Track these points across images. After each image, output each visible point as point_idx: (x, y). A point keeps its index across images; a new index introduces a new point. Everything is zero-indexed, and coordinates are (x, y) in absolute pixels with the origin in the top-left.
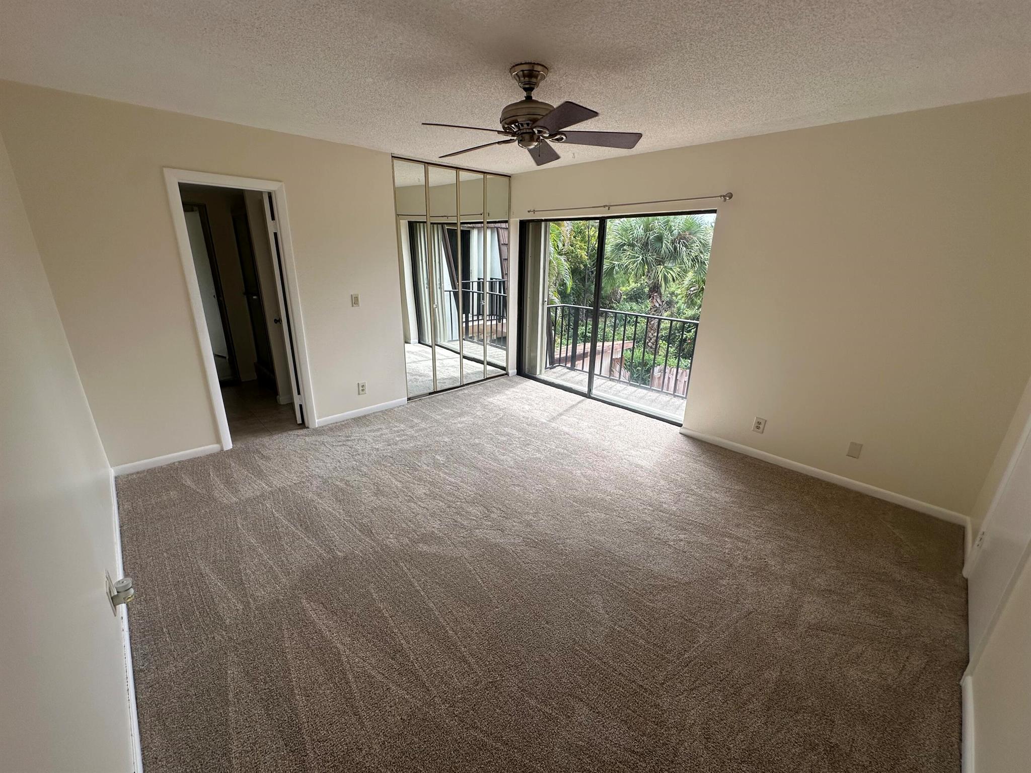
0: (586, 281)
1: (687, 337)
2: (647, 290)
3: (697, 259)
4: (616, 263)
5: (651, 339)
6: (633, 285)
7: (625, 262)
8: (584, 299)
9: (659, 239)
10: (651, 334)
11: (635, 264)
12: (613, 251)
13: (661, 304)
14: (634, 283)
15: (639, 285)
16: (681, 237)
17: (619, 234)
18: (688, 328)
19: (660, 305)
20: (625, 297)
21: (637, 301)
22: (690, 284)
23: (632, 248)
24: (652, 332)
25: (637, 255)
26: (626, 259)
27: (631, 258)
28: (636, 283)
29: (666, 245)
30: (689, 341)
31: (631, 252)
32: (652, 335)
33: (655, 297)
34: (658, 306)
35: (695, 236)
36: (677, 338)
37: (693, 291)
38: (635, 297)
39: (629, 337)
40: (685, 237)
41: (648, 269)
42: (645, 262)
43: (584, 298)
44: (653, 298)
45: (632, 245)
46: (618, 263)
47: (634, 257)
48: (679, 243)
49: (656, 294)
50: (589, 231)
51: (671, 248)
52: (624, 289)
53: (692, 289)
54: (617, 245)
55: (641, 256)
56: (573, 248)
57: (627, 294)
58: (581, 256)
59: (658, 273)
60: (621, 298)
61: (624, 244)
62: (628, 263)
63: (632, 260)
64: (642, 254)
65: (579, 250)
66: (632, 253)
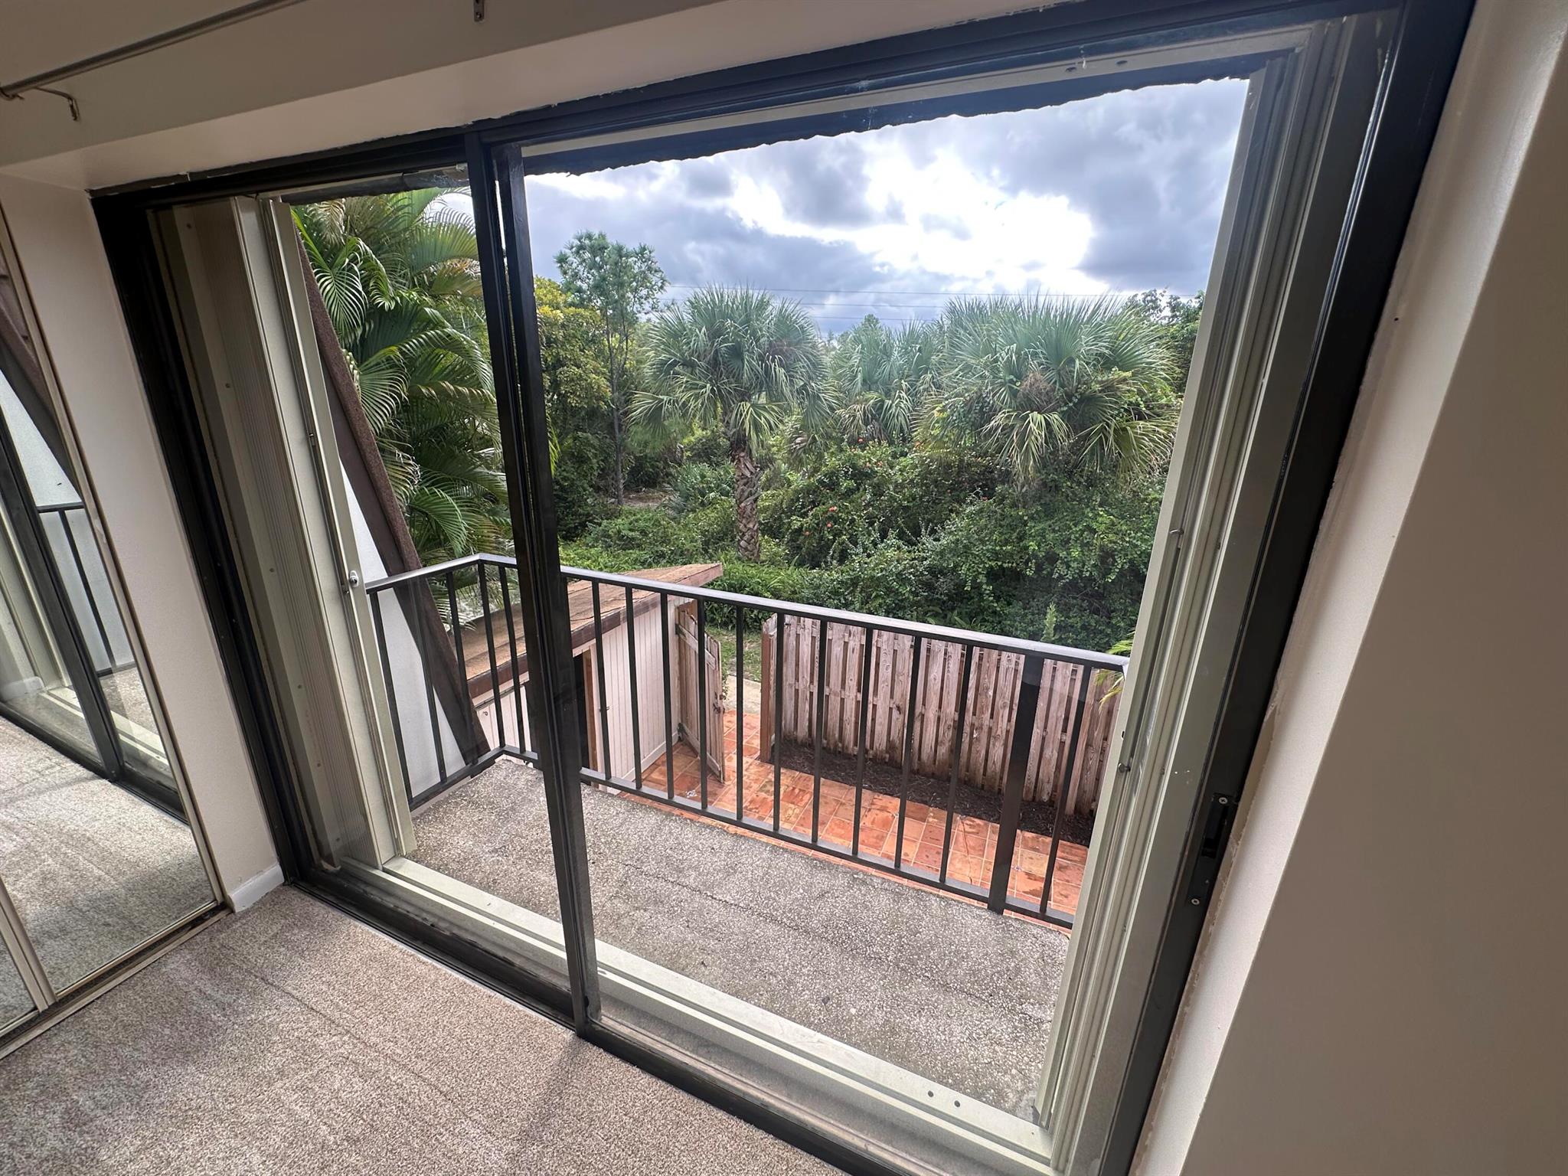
0: (617, 431)
1: (802, 525)
2: (723, 442)
3: (807, 391)
4: (665, 398)
5: (744, 535)
6: (699, 433)
7: (681, 395)
8: (617, 464)
9: (737, 352)
10: (742, 525)
11: (700, 401)
12: (655, 377)
13: (753, 470)
14: (700, 430)
15: (709, 432)
16: (773, 349)
17: (663, 343)
18: (801, 509)
19: (752, 473)
20: (688, 453)
21: (709, 459)
22: (794, 433)
23: (690, 369)
24: (744, 521)
25: (701, 383)
26: (681, 390)
27: (691, 389)
28: (704, 429)
29: (750, 364)
30: (808, 533)
31: (689, 377)
32: (745, 526)
33: (741, 459)
34: (749, 475)
35: (799, 349)
36: (786, 526)
37: (799, 444)
38: (706, 453)
39: (706, 531)
40: (781, 350)
41: (724, 408)
42: (717, 394)
43: (616, 462)
44: (739, 460)
45: (688, 364)
46: (669, 398)
47: (695, 386)
48: (773, 361)
49: (742, 454)
50: (608, 340)
51: (760, 370)
52: (686, 441)
53: (798, 440)
54: (663, 363)
55: (708, 385)
56: (580, 371)
57: (692, 449)
58: (599, 386)
59: (741, 415)
60: (682, 456)
61: (675, 364)
62: (686, 397)
63: (693, 392)
64: (711, 380)
65: (594, 376)
66: (692, 379)
